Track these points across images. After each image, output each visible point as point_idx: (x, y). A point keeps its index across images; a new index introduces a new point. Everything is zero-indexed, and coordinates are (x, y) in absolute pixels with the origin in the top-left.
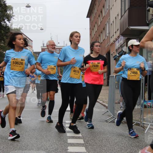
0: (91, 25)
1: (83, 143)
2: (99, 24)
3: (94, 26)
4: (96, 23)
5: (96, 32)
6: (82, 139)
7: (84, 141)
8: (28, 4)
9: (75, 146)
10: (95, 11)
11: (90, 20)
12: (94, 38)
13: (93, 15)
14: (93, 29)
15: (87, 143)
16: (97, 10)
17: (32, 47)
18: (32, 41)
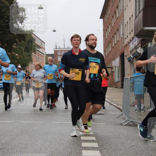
0: (105, 26)
1: (98, 146)
2: (113, 25)
3: (108, 27)
4: (110, 24)
5: (109, 34)
6: (96, 142)
7: (98, 145)
8: (41, 6)
9: (89, 150)
10: (109, 12)
11: (103, 21)
12: (108, 39)
13: (107, 16)
14: (107, 31)
15: (102, 147)
16: (111, 11)
17: (44, 49)
18: (45, 43)
